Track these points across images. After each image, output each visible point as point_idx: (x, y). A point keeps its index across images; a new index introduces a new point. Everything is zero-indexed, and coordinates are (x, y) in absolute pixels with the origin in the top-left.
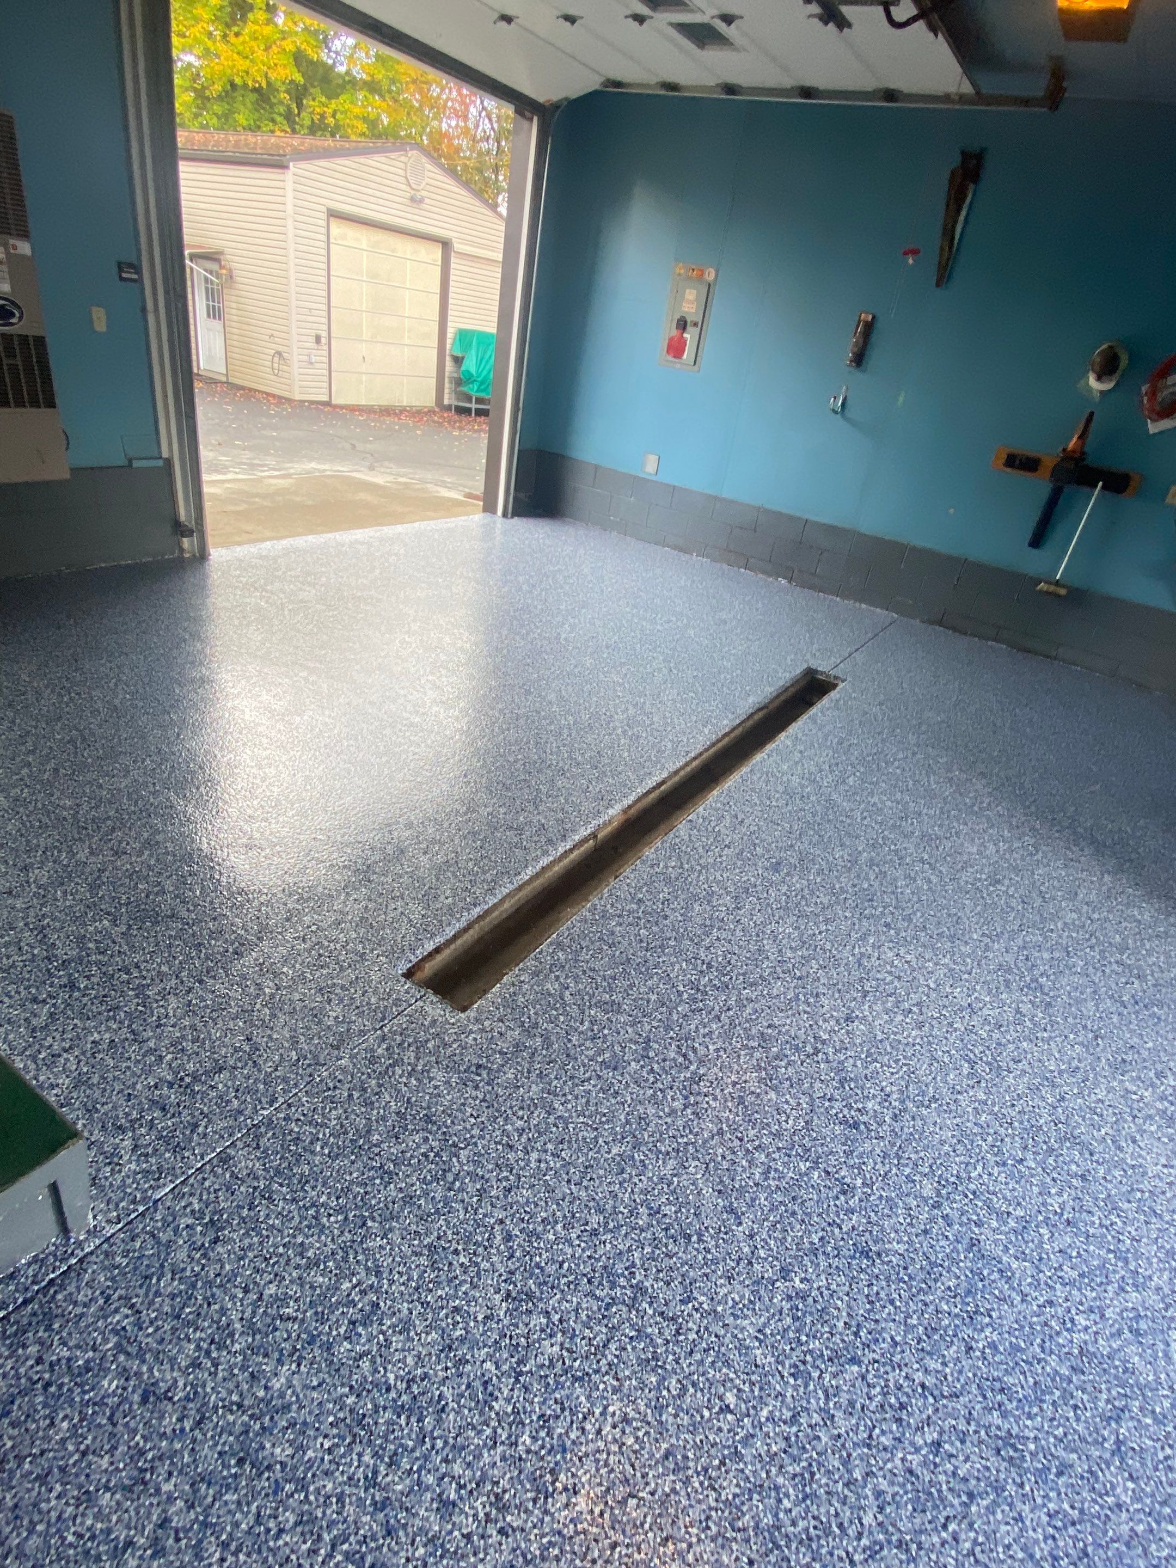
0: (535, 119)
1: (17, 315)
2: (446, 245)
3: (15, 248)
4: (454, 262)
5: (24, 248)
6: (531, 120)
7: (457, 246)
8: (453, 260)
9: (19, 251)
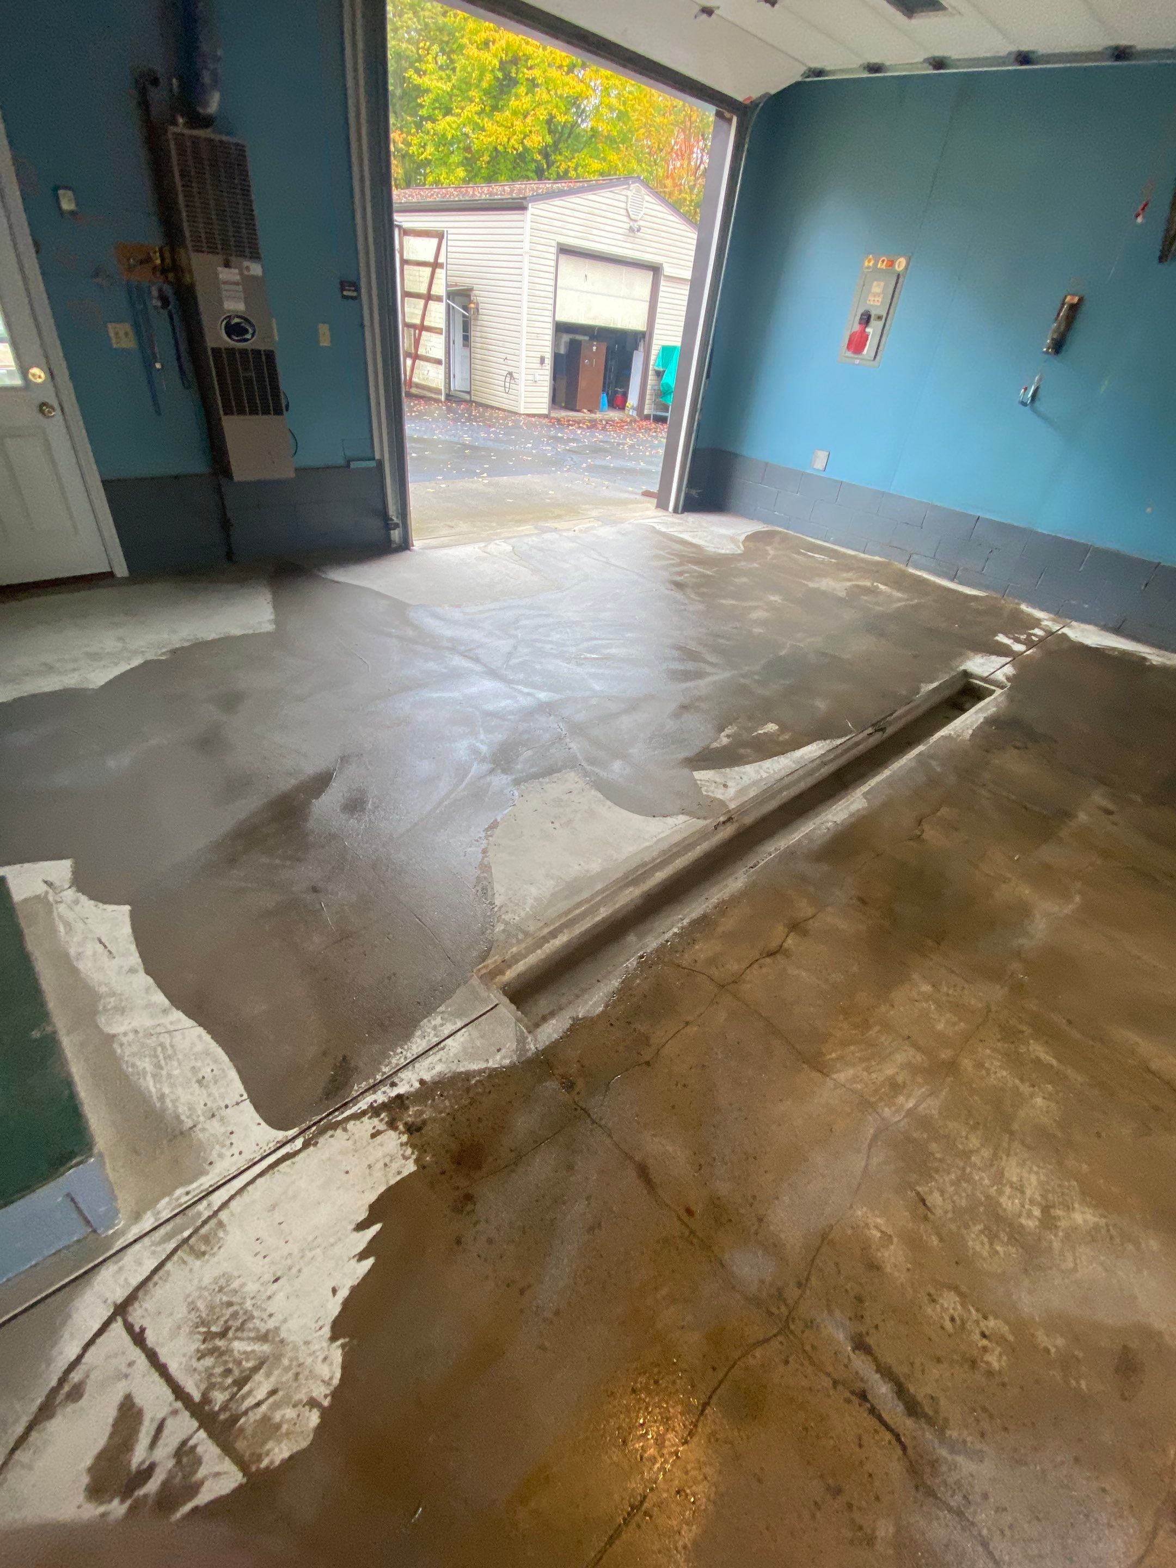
0: (735, 119)
1: (251, 331)
2: (655, 270)
3: (248, 268)
4: (664, 286)
5: (256, 269)
6: (729, 121)
7: (667, 270)
8: (662, 283)
9: (252, 273)
